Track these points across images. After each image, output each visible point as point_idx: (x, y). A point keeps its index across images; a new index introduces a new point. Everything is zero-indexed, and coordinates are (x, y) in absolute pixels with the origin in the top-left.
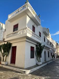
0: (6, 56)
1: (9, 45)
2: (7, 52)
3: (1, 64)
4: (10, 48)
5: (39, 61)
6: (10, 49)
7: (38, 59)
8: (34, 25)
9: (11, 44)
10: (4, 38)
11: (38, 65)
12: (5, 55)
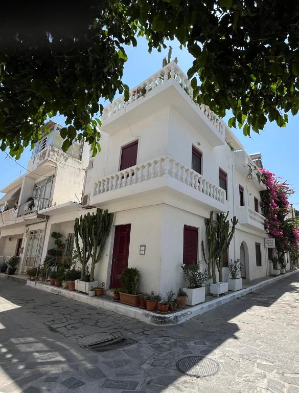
0: (95, 262)
1: (104, 221)
2: (98, 244)
3: (75, 291)
4: (106, 230)
5: (218, 280)
6: (108, 235)
7: (214, 272)
8: (199, 144)
9: (109, 217)
10: (85, 194)
11: (211, 295)
12: (88, 258)
